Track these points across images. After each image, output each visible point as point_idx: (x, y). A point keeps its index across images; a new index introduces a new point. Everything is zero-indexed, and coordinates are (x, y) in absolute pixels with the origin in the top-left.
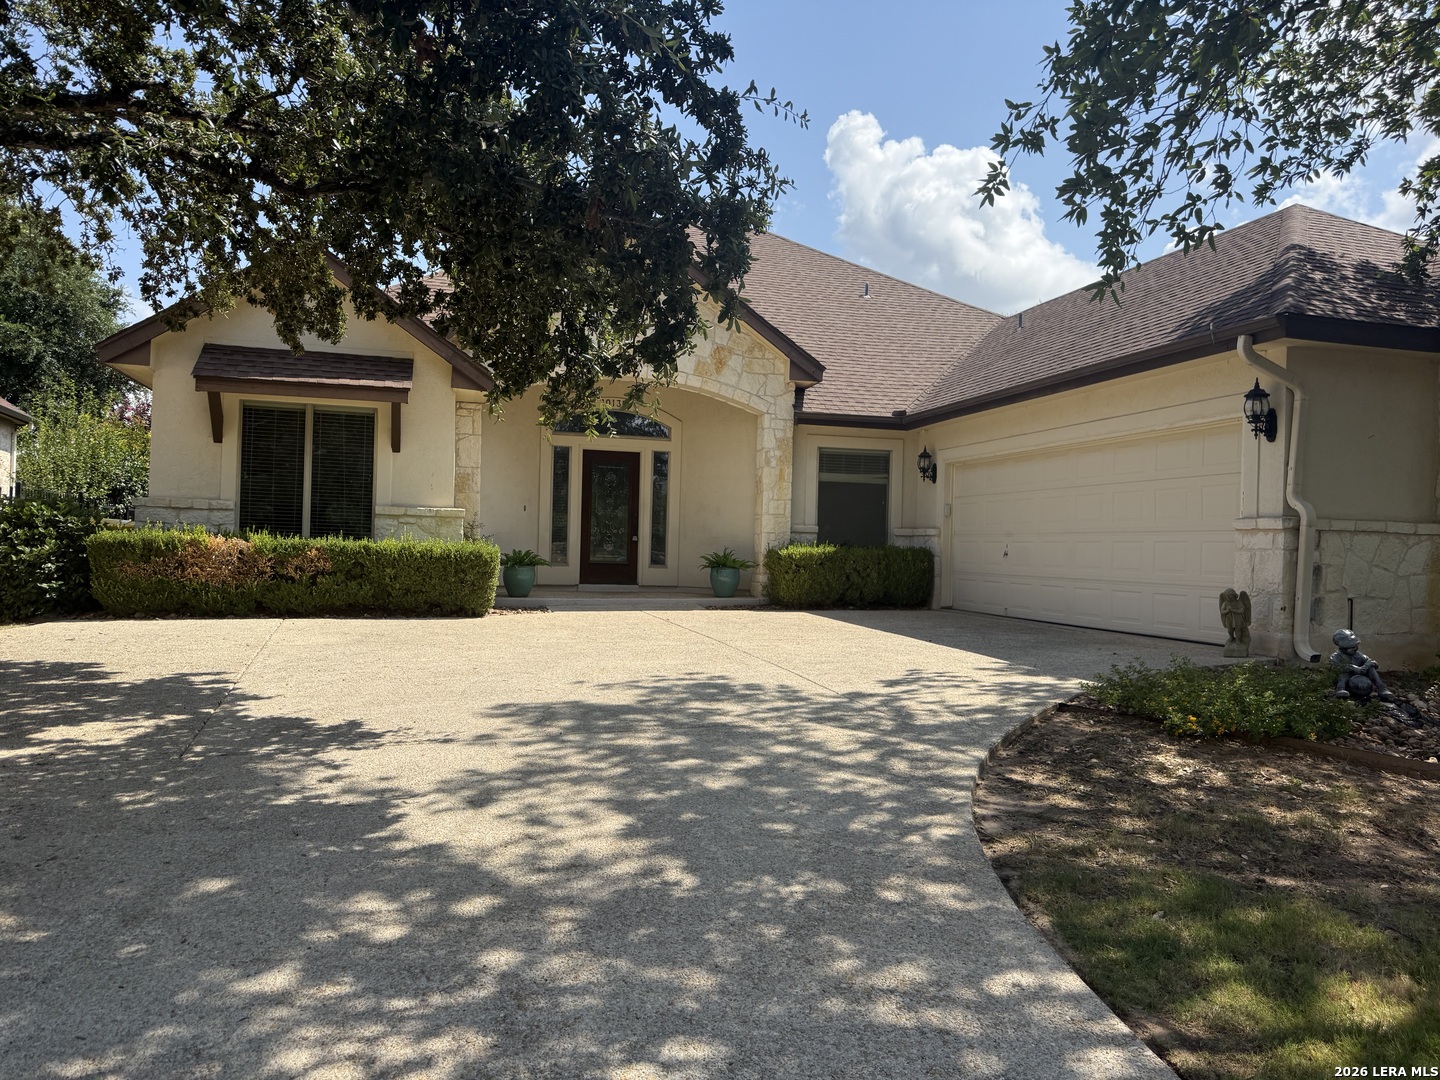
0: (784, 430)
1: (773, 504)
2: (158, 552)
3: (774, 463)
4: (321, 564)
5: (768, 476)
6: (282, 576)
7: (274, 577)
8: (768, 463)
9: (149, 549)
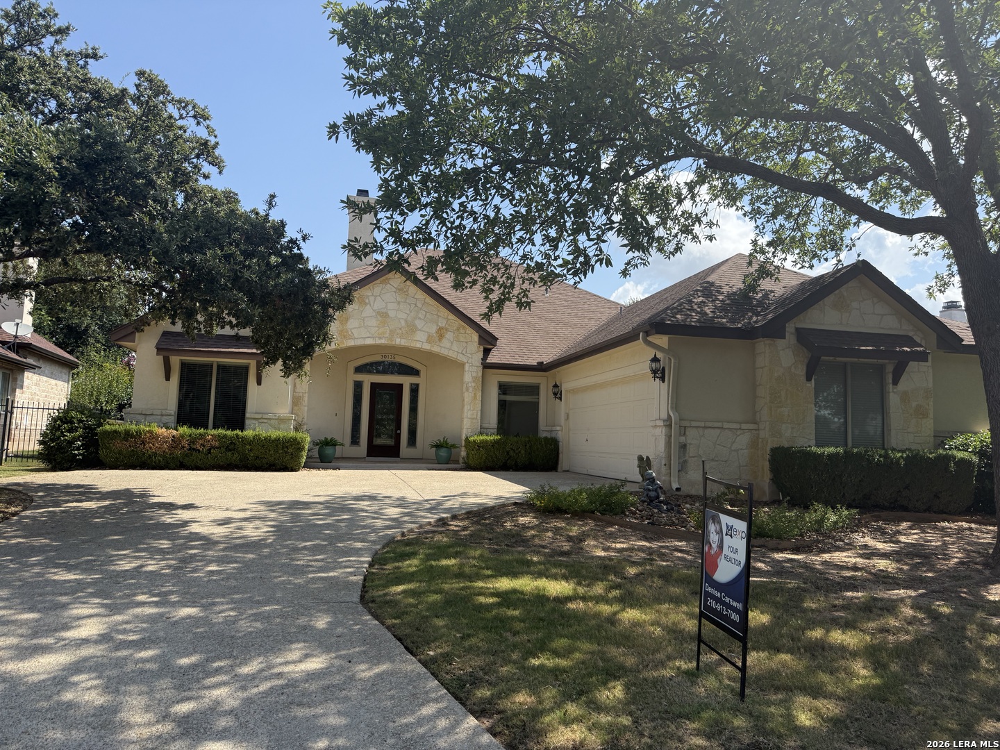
0: (477, 372)
1: (470, 413)
2: (132, 436)
3: (471, 390)
4: (213, 443)
5: (468, 397)
6: (194, 449)
7: (190, 449)
8: (467, 390)
9: (128, 434)
